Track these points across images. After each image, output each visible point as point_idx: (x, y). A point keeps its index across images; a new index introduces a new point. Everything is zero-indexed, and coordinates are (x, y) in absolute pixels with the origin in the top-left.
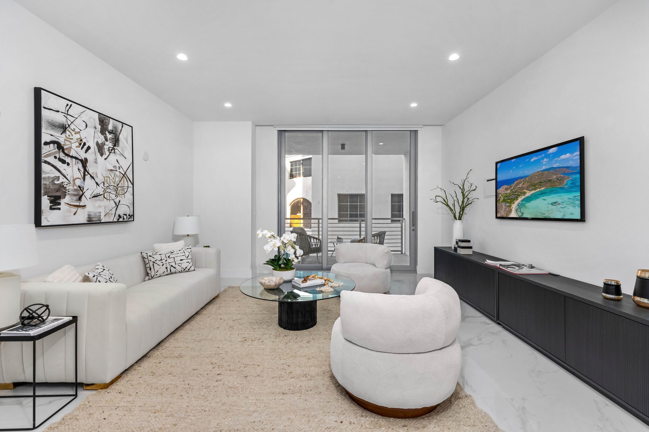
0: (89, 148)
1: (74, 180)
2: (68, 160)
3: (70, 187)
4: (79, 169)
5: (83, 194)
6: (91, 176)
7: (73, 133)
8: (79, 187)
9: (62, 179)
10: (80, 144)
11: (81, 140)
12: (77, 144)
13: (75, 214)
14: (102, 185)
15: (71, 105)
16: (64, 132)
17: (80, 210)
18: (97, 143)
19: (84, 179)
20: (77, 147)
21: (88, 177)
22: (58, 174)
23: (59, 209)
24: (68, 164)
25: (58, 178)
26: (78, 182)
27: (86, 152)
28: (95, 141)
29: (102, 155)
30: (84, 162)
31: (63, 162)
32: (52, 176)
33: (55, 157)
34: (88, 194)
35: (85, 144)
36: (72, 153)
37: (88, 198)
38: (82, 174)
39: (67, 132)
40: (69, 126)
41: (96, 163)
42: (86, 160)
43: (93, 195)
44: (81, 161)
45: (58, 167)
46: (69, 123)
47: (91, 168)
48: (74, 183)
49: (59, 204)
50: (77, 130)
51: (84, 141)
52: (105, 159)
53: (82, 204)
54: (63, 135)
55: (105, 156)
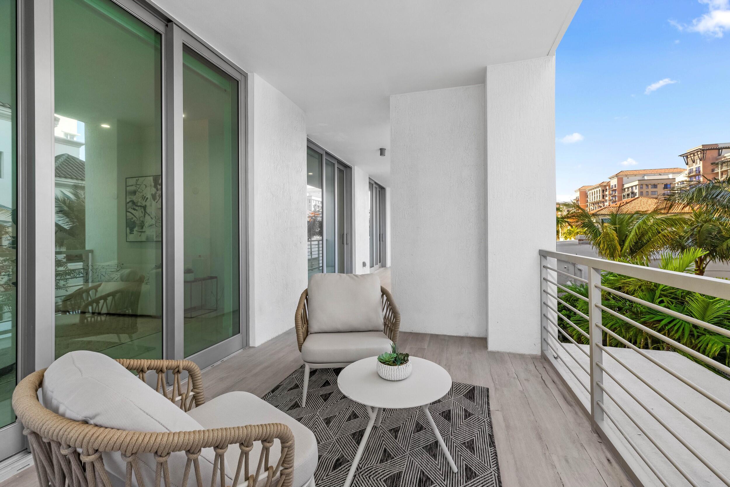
0: (147, 198)
1: (140, 218)
2: (137, 208)
3: (138, 222)
4: (142, 212)
5: (144, 225)
6: (148, 214)
7: (139, 193)
8: (142, 221)
9: (135, 219)
10: (143, 198)
11: (143, 196)
12: (141, 199)
13: (140, 236)
14: (154, 219)
15: (138, 179)
16: (135, 194)
17: (142, 234)
18: (152, 195)
19: (145, 216)
20: (141, 200)
21: (147, 215)
22: (133, 216)
23: (133, 233)
24: (137, 210)
25: (132, 218)
26: (141, 219)
27: (145, 202)
28: (151, 193)
29: (154, 200)
30: (145, 207)
31: (134, 209)
32: (130, 217)
33: (132, 208)
34: (147, 224)
35: (145, 197)
36: (139, 204)
37: (147, 227)
38: (144, 214)
39: (137, 194)
40: (137, 190)
41: (151, 206)
42: (146, 206)
43: (149, 225)
44: (143, 207)
45: (133, 213)
46: (137, 188)
47: (148, 211)
48: (140, 220)
49: (133, 231)
50: (141, 191)
51: (144, 196)
52: (157, 202)
53: (143, 230)
54: (135, 196)
55: (156, 201)
